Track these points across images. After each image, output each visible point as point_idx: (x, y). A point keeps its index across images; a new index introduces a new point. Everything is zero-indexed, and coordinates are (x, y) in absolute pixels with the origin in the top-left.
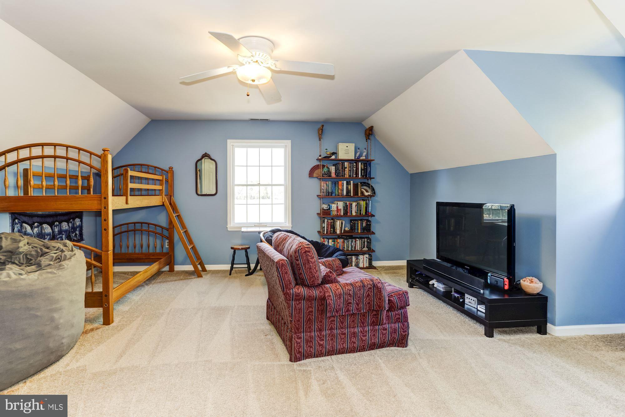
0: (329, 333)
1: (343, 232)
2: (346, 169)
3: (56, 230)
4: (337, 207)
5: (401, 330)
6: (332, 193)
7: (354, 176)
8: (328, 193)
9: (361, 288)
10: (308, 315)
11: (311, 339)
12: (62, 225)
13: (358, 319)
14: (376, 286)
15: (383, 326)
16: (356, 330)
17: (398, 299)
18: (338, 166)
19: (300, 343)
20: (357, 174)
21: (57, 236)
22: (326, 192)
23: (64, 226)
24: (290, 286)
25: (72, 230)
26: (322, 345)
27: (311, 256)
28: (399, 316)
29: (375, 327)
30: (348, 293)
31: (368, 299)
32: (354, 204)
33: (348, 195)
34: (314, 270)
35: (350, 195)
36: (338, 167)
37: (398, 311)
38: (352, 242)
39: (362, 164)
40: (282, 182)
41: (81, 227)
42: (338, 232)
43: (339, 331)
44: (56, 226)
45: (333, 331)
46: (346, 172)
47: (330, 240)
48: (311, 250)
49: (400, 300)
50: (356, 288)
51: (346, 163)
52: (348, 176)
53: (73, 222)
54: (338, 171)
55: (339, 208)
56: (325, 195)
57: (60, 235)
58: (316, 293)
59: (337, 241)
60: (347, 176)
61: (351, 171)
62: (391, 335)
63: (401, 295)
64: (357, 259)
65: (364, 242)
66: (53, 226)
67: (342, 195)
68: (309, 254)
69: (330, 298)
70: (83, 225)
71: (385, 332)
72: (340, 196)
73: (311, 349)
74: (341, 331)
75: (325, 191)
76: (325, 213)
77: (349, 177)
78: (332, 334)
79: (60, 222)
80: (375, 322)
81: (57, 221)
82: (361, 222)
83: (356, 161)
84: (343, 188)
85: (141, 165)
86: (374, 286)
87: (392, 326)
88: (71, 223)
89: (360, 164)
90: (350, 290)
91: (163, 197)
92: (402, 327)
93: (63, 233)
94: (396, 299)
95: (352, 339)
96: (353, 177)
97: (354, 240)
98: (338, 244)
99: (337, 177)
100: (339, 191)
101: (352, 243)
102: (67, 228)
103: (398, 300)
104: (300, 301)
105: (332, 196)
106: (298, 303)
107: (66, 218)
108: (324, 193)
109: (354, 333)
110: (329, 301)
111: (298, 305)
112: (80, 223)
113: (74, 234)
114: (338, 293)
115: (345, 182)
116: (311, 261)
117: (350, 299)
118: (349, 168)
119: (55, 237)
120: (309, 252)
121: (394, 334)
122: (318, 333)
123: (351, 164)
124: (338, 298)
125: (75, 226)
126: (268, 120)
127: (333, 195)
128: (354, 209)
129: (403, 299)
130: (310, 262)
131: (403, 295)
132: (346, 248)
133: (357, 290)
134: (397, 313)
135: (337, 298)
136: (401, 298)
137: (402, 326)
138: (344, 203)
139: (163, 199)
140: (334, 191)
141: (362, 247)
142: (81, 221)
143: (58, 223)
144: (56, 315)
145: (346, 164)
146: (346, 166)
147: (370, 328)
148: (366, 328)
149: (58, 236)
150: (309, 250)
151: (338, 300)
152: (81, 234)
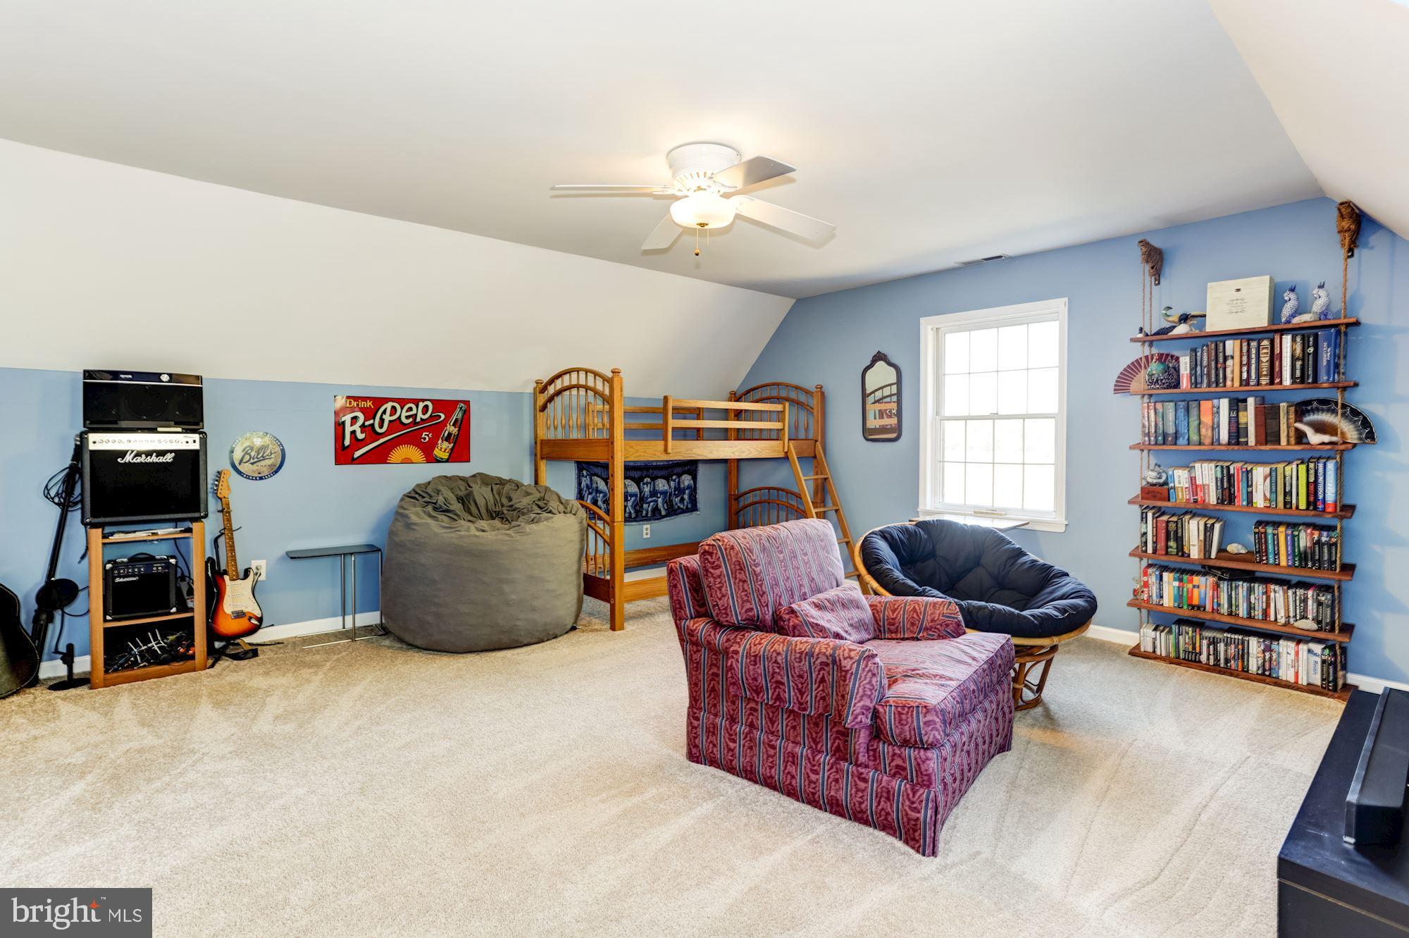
0: (746, 731)
1: (1213, 555)
2: (1229, 362)
3: (647, 489)
4: (1193, 480)
5: (904, 800)
6: (1176, 436)
7: (1265, 380)
8: (1165, 436)
9: (803, 656)
10: (711, 681)
11: (714, 728)
12: (657, 483)
13: (803, 728)
14: (838, 664)
15: (859, 769)
16: (798, 750)
17: (897, 716)
18: (1199, 354)
19: (696, 728)
20: (1274, 374)
21: (647, 498)
22: (1156, 431)
23: (660, 485)
24: (680, 612)
25: (677, 492)
26: (732, 750)
27: (714, 562)
28: (904, 761)
29: (841, 762)
30: (774, 659)
31: (821, 688)
32: (1259, 473)
33: (1238, 443)
34: (718, 592)
35: (1247, 443)
36: (1199, 358)
37: (903, 750)
38: (1250, 591)
39: (1294, 340)
40: (1054, 409)
41: (693, 490)
42: (1195, 553)
43: (765, 737)
44: (647, 484)
45: (755, 731)
46: (1228, 371)
47: (1165, 575)
48: (715, 552)
49: (901, 720)
50: (793, 654)
51: (1229, 343)
52: (1237, 383)
53: (677, 480)
54: (1199, 368)
55: (1199, 482)
56: (1153, 443)
57: (654, 498)
58: (720, 639)
59: (1191, 581)
60: (1233, 382)
61: (1249, 364)
62: (878, 799)
63: (906, 709)
64: (1268, 649)
65: (1305, 601)
66: (642, 483)
67: (1215, 441)
68: (709, 557)
69: (735, 656)
70: (697, 485)
71: (862, 785)
72: (1204, 445)
73: (715, 750)
74: (768, 738)
75: (1153, 430)
76: (1149, 492)
77: (1241, 385)
78: (750, 737)
79: (654, 479)
80: (841, 751)
81: (647, 476)
82: (1289, 532)
83: (1273, 332)
84: (1216, 420)
85: (778, 384)
86: (834, 662)
87: (881, 780)
88: (674, 481)
89: (1287, 339)
90: (779, 654)
91: (784, 443)
92: (908, 795)
93: (659, 495)
94: (890, 713)
95: (788, 767)
96: (1258, 384)
97: (1259, 588)
98: (1196, 590)
99: (1196, 387)
100: (1203, 431)
101: (1252, 597)
102: (666, 488)
103: (895, 718)
104: (699, 648)
105: (1176, 444)
106: (695, 649)
107: (664, 473)
108: (1149, 437)
109: (793, 755)
110: (732, 662)
111: (695, 653)
112: (692, 482)
113: (679, 498)
114: (754, 652)
115: (1224, 404)
116: (711, 573)
117: (779, 673)
118: (1241, 357)
119: (645, 499)
120: (711, 554)
121: (885, 802)
122: (727, 722)
123: (1249, 345)
124: (751, 661)
125: (682, 486)
126: (1000, 257)
127: (1178, 442)
128: (1260, 488)
129: (910, 720)
130: (710, 575)
131: (913, 711)
132: (1226, 606)
133: (793, 657)
134: (899, 752)
135: (748, 660)
136: (904, 717)
137: (909, 791)
138: (1219, 469)
139: (784, 447)
140: (1183, 429)
141: (1295, 616)
142: (695, 478)
143: (649, 480)
144: (506, 588)
145: (1231, 346)
146: (1228, 352)
147: (829, 761)
148: (820, 755)
149: (650, 499)
150: (711, 550)
151: (751, 667)
152: (693, 500)
